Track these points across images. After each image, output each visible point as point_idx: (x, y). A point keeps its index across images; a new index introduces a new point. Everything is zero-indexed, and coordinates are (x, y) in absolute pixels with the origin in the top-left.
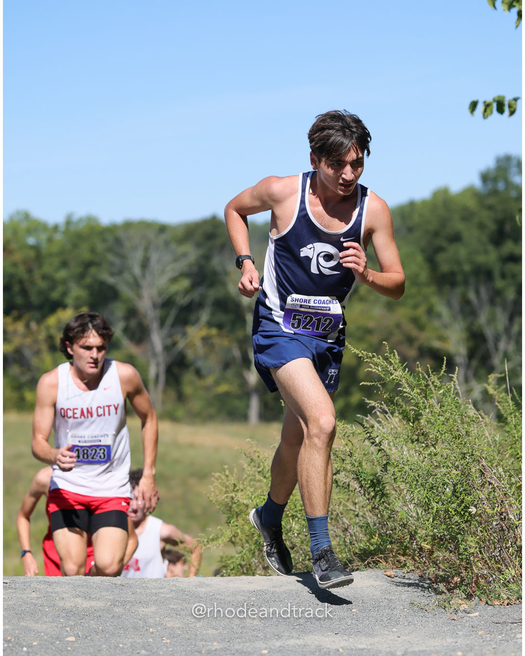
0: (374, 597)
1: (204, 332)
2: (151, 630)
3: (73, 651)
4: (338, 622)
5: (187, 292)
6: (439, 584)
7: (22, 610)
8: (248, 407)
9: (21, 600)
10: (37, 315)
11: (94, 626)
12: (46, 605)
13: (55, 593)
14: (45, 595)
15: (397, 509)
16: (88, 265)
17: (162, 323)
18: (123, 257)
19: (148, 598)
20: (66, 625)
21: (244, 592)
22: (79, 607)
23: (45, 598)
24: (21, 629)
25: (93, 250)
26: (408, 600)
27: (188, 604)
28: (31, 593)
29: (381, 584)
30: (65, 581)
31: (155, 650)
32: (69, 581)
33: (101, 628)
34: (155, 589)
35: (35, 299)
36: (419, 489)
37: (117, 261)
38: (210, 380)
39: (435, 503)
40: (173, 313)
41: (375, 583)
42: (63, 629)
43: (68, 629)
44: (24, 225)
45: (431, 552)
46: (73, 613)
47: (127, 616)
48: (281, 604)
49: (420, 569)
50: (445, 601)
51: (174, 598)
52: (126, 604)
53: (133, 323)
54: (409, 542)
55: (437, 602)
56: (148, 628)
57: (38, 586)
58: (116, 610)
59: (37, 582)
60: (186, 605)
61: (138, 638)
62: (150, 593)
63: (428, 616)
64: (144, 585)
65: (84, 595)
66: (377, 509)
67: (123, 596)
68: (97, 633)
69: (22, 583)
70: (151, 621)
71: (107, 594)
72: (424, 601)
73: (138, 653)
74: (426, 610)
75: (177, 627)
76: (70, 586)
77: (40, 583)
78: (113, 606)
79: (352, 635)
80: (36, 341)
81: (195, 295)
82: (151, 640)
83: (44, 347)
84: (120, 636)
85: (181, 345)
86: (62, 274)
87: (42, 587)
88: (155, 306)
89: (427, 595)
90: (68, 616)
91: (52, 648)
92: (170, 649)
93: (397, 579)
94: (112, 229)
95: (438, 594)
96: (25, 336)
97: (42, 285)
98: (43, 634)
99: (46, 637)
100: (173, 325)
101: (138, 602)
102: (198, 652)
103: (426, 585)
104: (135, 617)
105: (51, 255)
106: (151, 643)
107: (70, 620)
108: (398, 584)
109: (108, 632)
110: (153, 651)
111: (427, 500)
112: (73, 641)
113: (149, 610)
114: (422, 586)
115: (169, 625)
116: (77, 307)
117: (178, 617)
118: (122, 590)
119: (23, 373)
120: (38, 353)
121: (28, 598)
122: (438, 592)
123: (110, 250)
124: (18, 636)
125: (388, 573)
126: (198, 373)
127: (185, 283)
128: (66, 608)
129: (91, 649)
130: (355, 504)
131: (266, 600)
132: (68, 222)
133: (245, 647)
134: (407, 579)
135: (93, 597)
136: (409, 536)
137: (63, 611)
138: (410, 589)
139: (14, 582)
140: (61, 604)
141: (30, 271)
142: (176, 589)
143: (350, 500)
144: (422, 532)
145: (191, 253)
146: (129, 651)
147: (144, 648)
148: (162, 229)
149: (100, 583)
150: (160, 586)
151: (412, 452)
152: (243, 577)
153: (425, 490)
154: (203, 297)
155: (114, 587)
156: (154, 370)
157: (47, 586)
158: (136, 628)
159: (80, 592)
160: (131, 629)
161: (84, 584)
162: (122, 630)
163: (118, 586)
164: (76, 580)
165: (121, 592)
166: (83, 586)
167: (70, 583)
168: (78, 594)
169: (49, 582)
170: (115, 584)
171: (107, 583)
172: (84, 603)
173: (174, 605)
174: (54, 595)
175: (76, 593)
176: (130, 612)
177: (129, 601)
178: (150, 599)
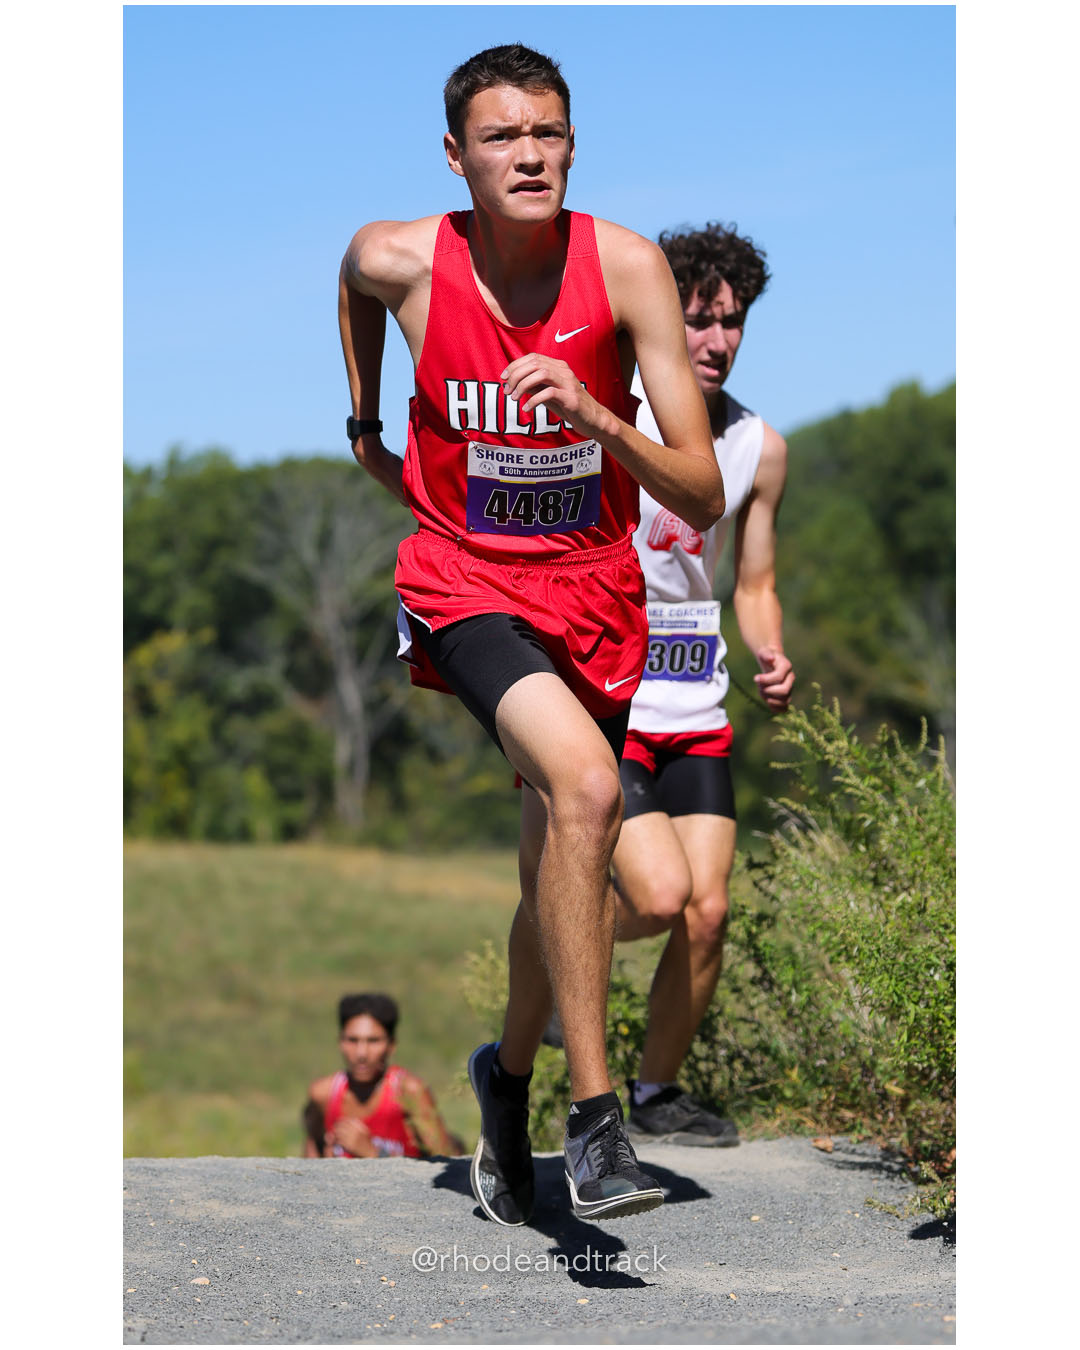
0: (796, 1192)
2: (358, 1261)
3: (206, 1304)
4: (724, 1242)
6: (922, 1163)
11: (245, 1255)
12: (151, 1216)
13: (168, 1190)
14: (147, 1195)
15: (836, 1017)
16: (212, 546)
18: (281, 529)
19: (349, 1198)
20: (191, 1254)
22: (213, 1217)
23: (148, 1200)
25: (222, 515)
26: (862, 1197)
27: (429, 1209)
29: (807, 1165)
30: (186, 1167)
31: (367, 1300)
32: (193, 1167)
33: (258, 1258)
34: (364, 1181)
36: (880, 978)
37: (269, 536)
38: (455, 768)
39: (912, 1005)
41: (796, 1164)
42: (185, 1261)
43: (194, 1261)
45: (905, 1102)
46: (203, 1230)
47: (310, 1235)
49: (884, 1135)
50: (934, 1198)
51: (401, 1198)
52: (307, 1211)
53: (303, 659)
54: (860, 1082)
55: (918, 1199)
56: (352, 1258)
57: (134, 1178)
58: (287, 1222)
59: (131, 1170)
60: (425, 1212)
61: (332, 1278)
62: (352, 1188)
63: (901, 1228)
64: (341, 1173)
65: (224, 1194)
67: (301, 1195)
68: (251, 1269)
70: (357, 1244)
71: (268, 1191)
72: (894, 1198)
73: (335, 1306)
74: (898, 1216)
76: (196, 1176)
77: (137, 1172)
78: (281, 1215)
79: (752, 1267)
82: (359, 1282)
84: (297, 1274)
85: (399, 699)
86: (162, 564)
87: (141, 1181)
88: (346, 624)
89: (899, 1187)
90: (194, 1236)
91: (164, 1299)
92: (397, 1298)
93: (840, 1156)
94: (259, 475)
95: (920, 1183)
98: (146, 1273)
99: (151, 1279)
100: (382, 663)
101: (330, 1207)
102: (450, 1304)
103: (896, 1167)
104: (325, 1236)
105: (140, 526)
106: (357, 1287)
107: (199, 1244)
108: (840, 1165)
109: (273, 1267)
110: (363, 1303)
111: (895, 998)
112: (204, 1286)
113: (351, 1222)
114: (889, 1169)
115: (391, 1252)
116: (192, 629)
117: (410, 1234)
118: (298, 1183)
122: (919, 1180)
123: (255, 515)
125: (821, 1144)
126: (434, 755)
128: (190, 1220)
129: (242, 1301)
130: (753, 1009)
132: (173, 463)
133: (544, 1293)
134: (860, 1155)
135: (243, 1198)
136: (859, 1070)
137: (184, 1227)
138: (865, 1174)
140: (179, 1212)
142: (403, 1180)
144: (884, 1062)
146: (316, 1303)
147: (345, 1297)
148: (355, 472)
149: (256, 1169)
150: (370, 1175)
151: (865, 904)
153: (891, 978)
155: (282, 1178)
156: (346, 749)
157: (151, 1177)
158: (327, 1259)
159: (216, 1188)
160: (319, 1261)
161: (225, 1172)
162: (301, 1261)
163: (289, 1175)
164: (207, 1165)
165: (296, 1186)
166: (221, 1177)
167: (195, 1171)
168: (211, 1193)
169: (154, 1170)
170: (284, 1172)
171: (269, 1171)
172: (225, 1210)
173: (402, 1211)
174: (165, 1195)
175: (209, 1191)
176: (315, 1226)
177: (313, 1205)
178: (353, 1200)
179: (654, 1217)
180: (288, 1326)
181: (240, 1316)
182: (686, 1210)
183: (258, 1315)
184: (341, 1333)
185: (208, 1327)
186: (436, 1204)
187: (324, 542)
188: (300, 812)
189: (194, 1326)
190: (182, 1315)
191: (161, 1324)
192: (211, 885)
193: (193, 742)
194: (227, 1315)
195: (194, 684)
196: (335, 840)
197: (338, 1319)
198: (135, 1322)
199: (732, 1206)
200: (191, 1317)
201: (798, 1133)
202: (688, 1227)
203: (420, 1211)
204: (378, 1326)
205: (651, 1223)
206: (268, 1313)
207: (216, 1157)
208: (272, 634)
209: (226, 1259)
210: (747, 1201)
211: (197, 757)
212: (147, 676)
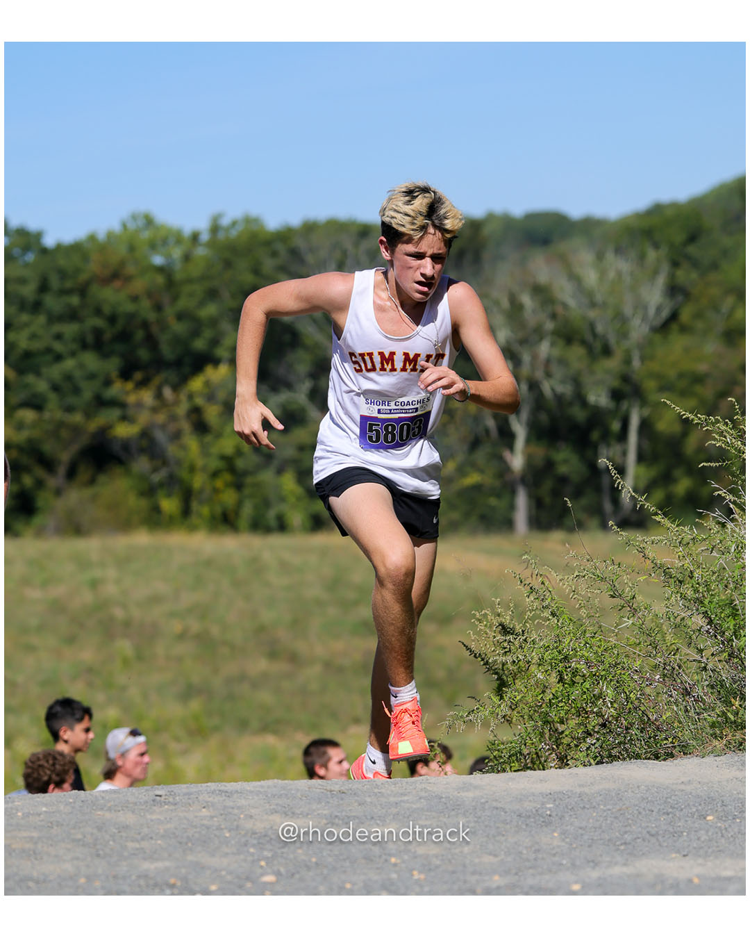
2: (393, 860)
4: (685, 838)
7: (188, 837)
8: (512, 507)
9: (185, 822)
10: (172, 375)
11: (303, 857)
12: (226, 828)
13: (239, 808)
14: (222, 812)
19: (384, 811)
20: (260, 857)
21: (534, 795)
23: (223, 816)
24: (189, 867)
28: (200, 810)
30: (252, 789)
32: (257, 789)
33: (313, 860)
34: (394, 796)
35: (167, 351)
38: (450, 467)
42: (255, 864)
43: (263, 863)
44: (146, 235)
46: (268, 839)
48: (594, 812)
51: (425, 808)
56: (388, 858)
57: (211, 799)
59: (208, 792)
60: (445, 820)
61: (373, 875)
62: (386, 802)
64: (376, 790)
65: (284, 809)
66: (737, 657)
67: (345, 808)
68: (308, 868)
69: (185, 794)
70: (391, 846)
71: (318, 806)
75: (433, 854)
76: (260, 796)
77: (213, 794)
79: (709, 856)
80: (173, 418)
82: (395, 877)
83: (186, 426)
84: (345, 871)
86: (210, 310)
87: (216, 801)
90: (262, 843)
92: (427, 889)
94: (285, 235)
96: (154, 410)
97: (179, 328)
98: (223, 873)
99: (229, 878)
101: (369, 817)
105: (190, 281)
106: (393, 881)
107: (265, 850)
109: (326, 866)
112: (271, 883)
115: (420, 851)
118: (342, 799)
119: (155, 470)
120: (177, 436)
121: (196, 817)
123: (284, 269)
124: (185, 880)
128: (257, 831)
130: (701, 651)
131: (570, 807)
132: (215, 228)
135: (299, 812)
137: (253, 836)
139: (172, 793)
140: (249, 825)
141: (158, 308)
142: (427, 794)
143: (693, 645)
147: (383, 888)
149: (307, 789)
152: (529, 772)
155: (329, 796)
157: (224, 798)
158: (368, 859)
159: (277, 805)
160: (362, 861)
161: (282, 792)
162: (348, 861)
163: (335, 793)
164: (269, 787)
165: (341, 802)
166: (280, 796)
167: (261, 792)
168: (274, 809)
169: (227, 792)
170: (331, 791)
171: (318, 790)
173: (426, 819)
174: (236, 811)
175: (272, 807)
177: (355, 816)
178: (387, 811)
179: (628, 819)
182: (654, 813)
186: (453, 813)
192: (256, 566)
193: (238, 453)
199: (691, 809)
201: (740, 750)
202: (656, 827)
203: (441, 819)
205: (626, 824)
207: (276, 781)
208: (300, 364)
209: (287, 861)
210: (703, 805)
211: (240, 464)
212: (199, 401)
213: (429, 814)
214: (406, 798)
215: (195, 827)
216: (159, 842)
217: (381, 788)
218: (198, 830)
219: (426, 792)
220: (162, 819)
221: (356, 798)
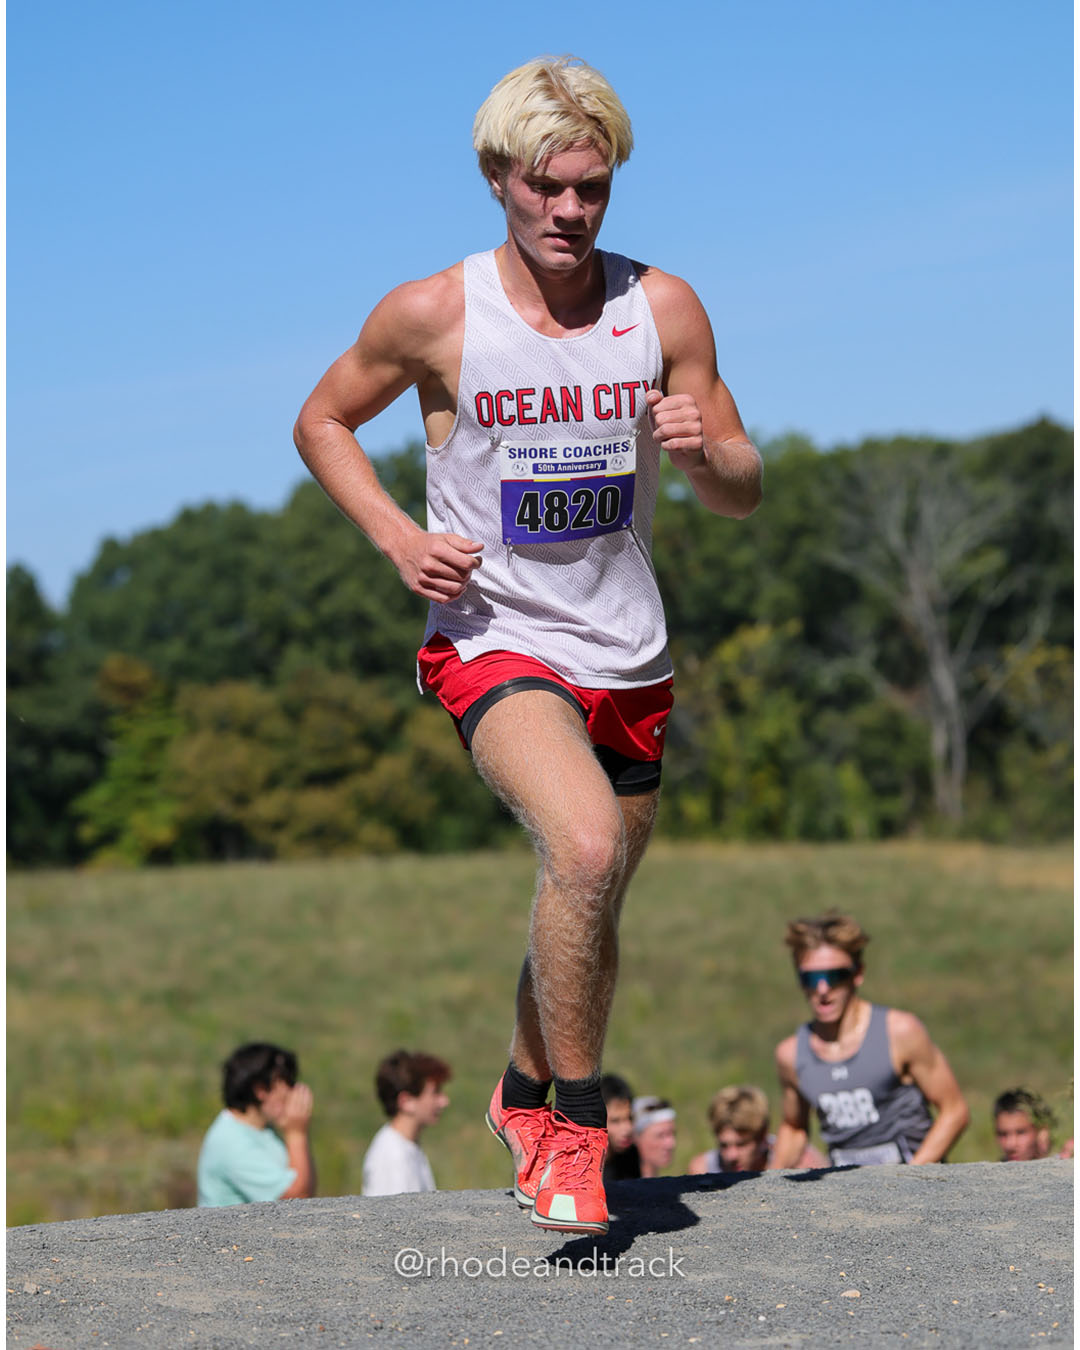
1: (1040, 657)
2: (1011, 1268)
3: (860, 1317)
5: (1001, 575)
7: (744, 1240)
9: (740, 1220)
10: (698, 640)
11: (894, 1265)
12: (792, 1228)
13: (811, 1201)
14: (788, 1206)
16: (796, 533)
17: (953, 642)
18: (865, 513)
19: (997, 1204)
20: (838, 1266)
22: (859, 1227)
23: (788, 1213)
24: (747, 1279)
25: (804, 503)
28: (759, 1204)
31: (1026, 1307)
33: (909, 1269)
34: (1010, 1185)
35: (689, 609)
37: (853, 521)
40: (974, 622)
42: (832, 1274)
43: (842, 1274)
46: (848, 1241)
47: (959, 1243)
51: (1050, 1200)
52: (954, 1219)
53: (894, 647)
56: (1005, 1265)
57: (771, 1191)
58: (934, 1230)
59: (767, 1182)
61: (987, 1287)
62: (999, 1193)
65: (867, 1202)
67: (946, 1201)
68: (902, 1279)
70: (1008, 1249)
71: (912, 1199)
73: (994, 1315)
75: (1064, 1260)
76: (836, 1186)
77: (773, 1183)
78: (927, 1223)
80: (697, 696)
81: (1018, 582)
82: (1016, 1289)
83: (715, 706)
84: (950, 1283)
85: (995, 685)
86: (744, 556)
87: (778, 1192)
88: (936, 609)
90: (840, 1248)
91: (815, 1314)
92: (1058, 1306)
94: (840, 458)
97: (703, 579)
98: (793, 1286)
99: (800, 1293)
100: (976, 647)
101: (978, 1213)
104: (975, 1243)
106: (1015, 1294)
107: (845, 1255)
109: (925, 1278)
110: (1023, 1311)
112: (856, 1299)
113: (1001, 1228)
115: (1046, 1257)
116: (777, 621)
117: (1064, 1238)
118: (942, 1189)
120: (703, 719)
121: (753, 1214)
123: (840, 501)
124: (744, 1293)
126: (1035, 742)
127: (995, 559)
128: (834, 1231)
129: (896, 1313)
135: (886, 1206)
137: (828, 1238)
140: (822, 1224)
141: (677, 553)
142: (1051, 1182)
145: (1005, 497)
146: (974, 1313)
147: (1003, 1305)
148: (942, 451)
149: (896, 1177)
154: (1035, 585)
155: (928, 1185)
156: (942, 740)
158: (979, 1266)
159: (859, 1196)
160: (971, 1270)
161: (864, 1181)
162: (953, 1270)
166: (862, 1185)
168: (854, 1203)
170: (927, 1179)
171: (911, 1178)
172: (869, 1220)
173: (1053, 1214)
174: (804, 1204)
175: (851, 1201)
176: (964, 1233)
177: (959, 1211)
178: (1000, 1205)
180: (950, 1337)
181: (897, 1329)
183: (916, 1326)
184: (1005, 1342)
185: (865, 1342)
187: (911, 524)
188: (897, 806)
189: (851, 1340)
190: (836, 1330)
191: (817, 1341)
193: (784, 739)
194: (884, 1328)
195: (780, 679)
196: (934, 834)
197: (999, 1328)
198: (789, 1338)
200: (846, 1331)
204: (1043, 1334)
206: (927, 1324)
208: (861, 623)
209: (875, 1270)
211: (788, 754)
212: (733, 673)
213: (1054, 1207)
214: (1025, 1187)
215: (753, 1226)
216: (707, 1247)
217: (992, 1175)
218: (756, 1231)
219: (1050, 1179)
220: (710, 1216)
221: (960, 1187)
